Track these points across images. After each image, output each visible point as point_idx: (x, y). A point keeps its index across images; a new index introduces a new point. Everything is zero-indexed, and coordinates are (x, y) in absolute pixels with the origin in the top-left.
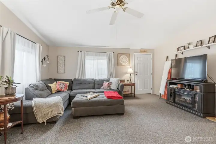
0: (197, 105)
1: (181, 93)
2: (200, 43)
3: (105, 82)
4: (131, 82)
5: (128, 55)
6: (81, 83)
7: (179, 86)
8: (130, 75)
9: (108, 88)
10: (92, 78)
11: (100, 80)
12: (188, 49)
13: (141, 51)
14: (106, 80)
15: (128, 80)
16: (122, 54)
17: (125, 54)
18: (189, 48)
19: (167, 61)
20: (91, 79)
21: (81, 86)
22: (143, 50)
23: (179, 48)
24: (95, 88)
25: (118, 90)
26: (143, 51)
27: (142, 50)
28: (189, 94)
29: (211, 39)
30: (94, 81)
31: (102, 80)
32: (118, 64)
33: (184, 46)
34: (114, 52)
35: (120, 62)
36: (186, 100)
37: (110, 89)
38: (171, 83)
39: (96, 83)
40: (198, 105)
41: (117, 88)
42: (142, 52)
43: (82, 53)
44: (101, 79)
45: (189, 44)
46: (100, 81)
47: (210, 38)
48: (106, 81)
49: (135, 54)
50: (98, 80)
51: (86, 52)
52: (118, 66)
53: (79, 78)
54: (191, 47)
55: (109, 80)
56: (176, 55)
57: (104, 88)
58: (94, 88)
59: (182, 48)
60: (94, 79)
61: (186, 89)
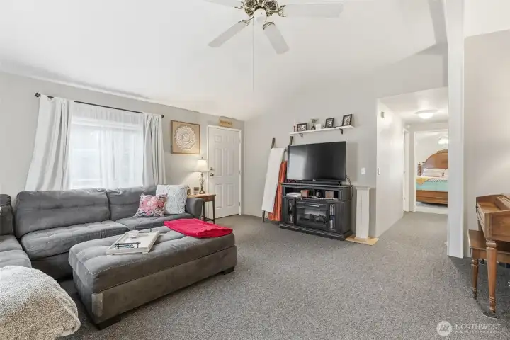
0: (331, 222)
1: (305, 205)
2: (330, 122)
3: (142, 196)
4: (204, 193)
5: (196, 127)
6: (58, 207)
7: (304, 194)
8: (202, 175)
9: (161, 213)
10: (98, 186)
11: (125, 191)
12: (314, 130)
13: (221, 122)
14: (144, 190)
15: (196, 189)
16: (183, 124)
17: (189, 124)
18: (314, 128)
19: (273, 147)
20: (95, 190)
21: (61, 217)
22: (227, 120)
23: (298, 125)
24: (113, 218)
25: (187, 214)
26: (226, 122)
27: (223, 120)
28: (320, 207)
29: (346, 120)
30: (105, 196)
31: (133, 191)
32: (172, 149)
33: (306, 124)
34: (163, 116)
35: (179, 142)
36: (314, 216)
37: (166, 214)
38: (289, 190)
39: (111, 200)
40: (333, 224)
41: (184, 209)
42: (224, 125)
43: (54, 103)
44: (131, 189)
45: (314, 121)
46: (127, 194)
47: (344, 117)
48: (146, 194)
49: (209, 126)
50: (121, 193)
51: (72, 102)
52: (172, 152)
53: (44, 189)
54: (318, 126)
55: (152, 189)
56: (292, 138)
57: (148, 214)
58: (110, 219)
59: (303, 127)
60: (103, 190)
61: (315, 198)
